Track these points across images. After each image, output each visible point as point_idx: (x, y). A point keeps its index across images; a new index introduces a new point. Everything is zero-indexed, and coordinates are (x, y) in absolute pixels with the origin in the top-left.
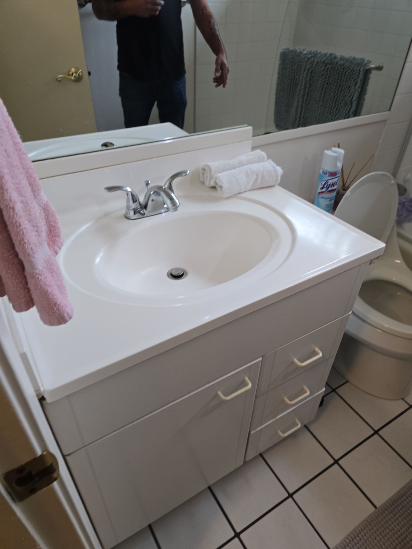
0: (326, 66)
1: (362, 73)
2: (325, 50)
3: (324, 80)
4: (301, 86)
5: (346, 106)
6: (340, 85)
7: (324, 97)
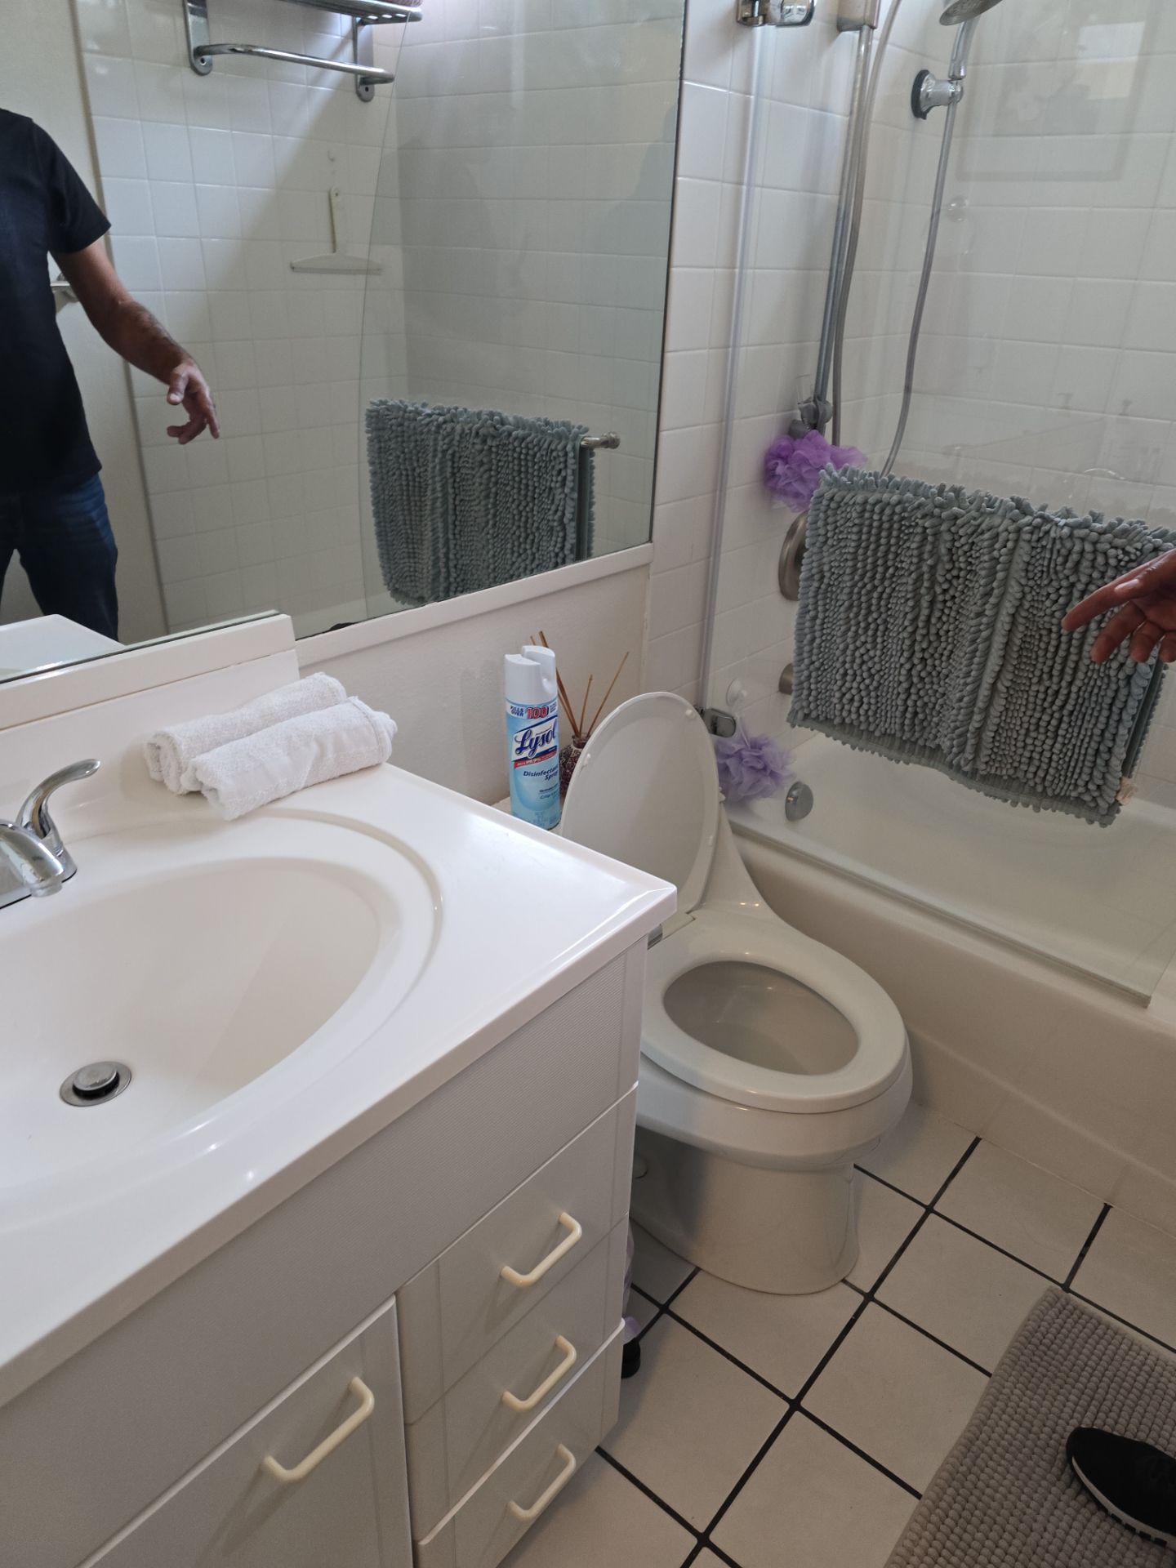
0: (484, 442)
1: (571, 455)
2: (473, 403)
3: (486, 476)
4: (434, 490)
5: (552, 535)
6: (527, 485)
7: (495, 516)
